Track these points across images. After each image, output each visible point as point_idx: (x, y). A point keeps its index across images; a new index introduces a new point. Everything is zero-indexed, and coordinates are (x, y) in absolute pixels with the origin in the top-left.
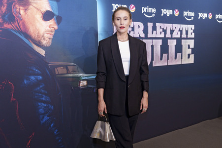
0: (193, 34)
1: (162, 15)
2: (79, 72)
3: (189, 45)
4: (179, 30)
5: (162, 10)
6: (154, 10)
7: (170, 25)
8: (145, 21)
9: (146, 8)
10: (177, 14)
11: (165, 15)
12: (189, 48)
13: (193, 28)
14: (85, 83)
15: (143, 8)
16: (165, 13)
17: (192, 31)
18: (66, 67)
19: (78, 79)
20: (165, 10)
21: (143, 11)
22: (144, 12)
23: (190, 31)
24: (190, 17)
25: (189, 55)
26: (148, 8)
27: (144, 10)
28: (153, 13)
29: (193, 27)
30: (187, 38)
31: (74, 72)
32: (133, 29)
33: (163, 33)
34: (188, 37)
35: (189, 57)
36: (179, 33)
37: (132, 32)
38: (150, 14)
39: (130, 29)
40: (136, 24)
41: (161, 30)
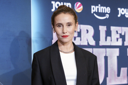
1: (119, 16)
5: (119, 9)
6: (108, 10)
8: (96, 24)
9: (97, 7)
11: (123, 16)
15: (92, 7)
16: (123, 13)
20: (123, 9)
21: (92, 11)
22: (95, 12)
26: (99, 7)
27: (94, 9)
28: (107, 13)
32: (79, 34)
33: (120, 40)
37: (78, 39)
38: (103, 14)
39: (76, 35)
40: (84, 28)
41: (118, 36)
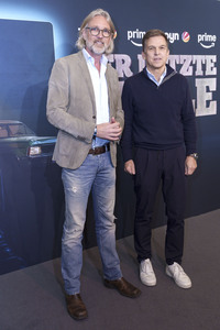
0: (215, 69)
2: (27, 134)
3: (208, 87)
4: (191, 64)
7: (176, 57)
8: (133, 53)
10: (186, 39)
12: (208, 90)
13: (215, 60)
14: (37, 150)
15: (129, 32)
17: (213, 65)
18: (7, 127)
19: (26, 145)
20: (166, 33)
21: (129, 37)
23: (209, 65)
24: (209, 43)
25: (208, 102)
26: (137, 32)
27: (131, 35)
29: (214, 58)
30: (204, 76)
31: (20, 134)
32: (114, 65)
34: (207, 74)
35: (208, 106)
36: (191, 68)
40: (119, 57)
